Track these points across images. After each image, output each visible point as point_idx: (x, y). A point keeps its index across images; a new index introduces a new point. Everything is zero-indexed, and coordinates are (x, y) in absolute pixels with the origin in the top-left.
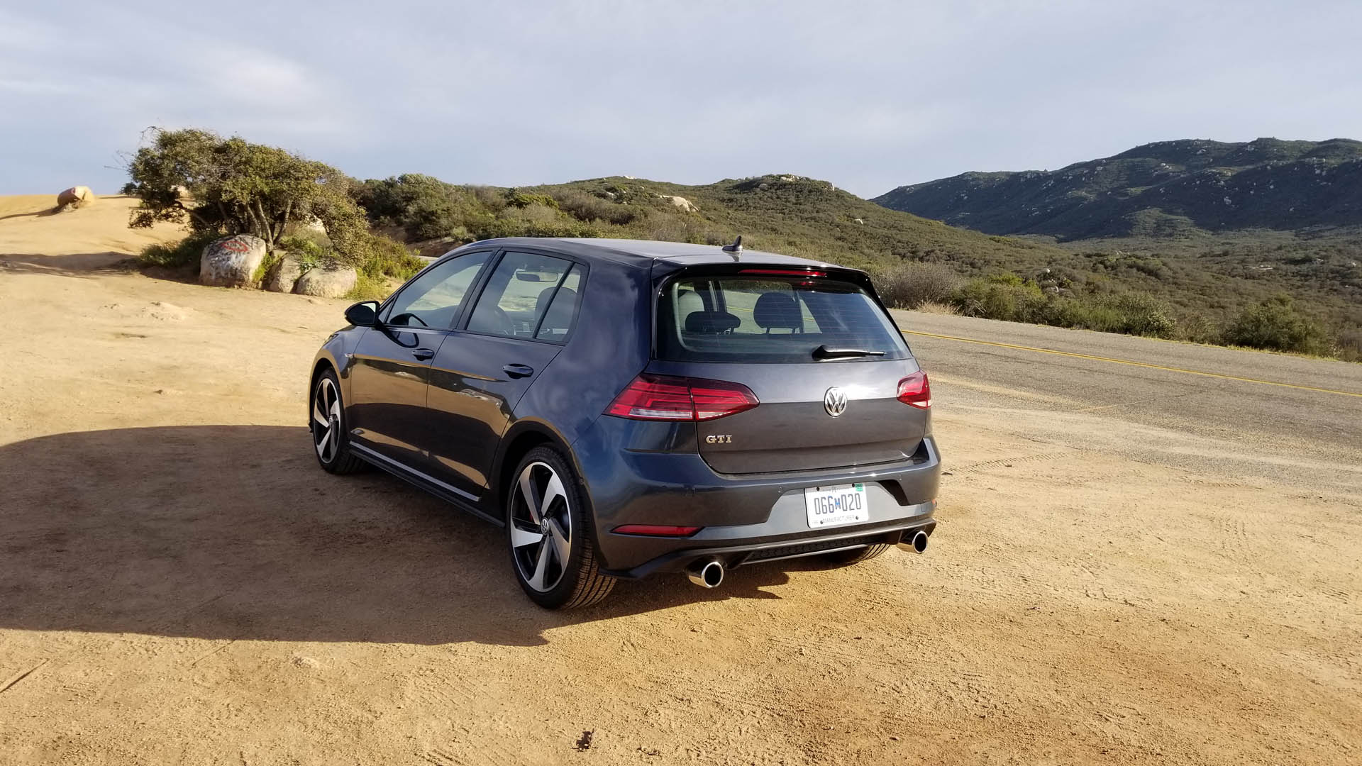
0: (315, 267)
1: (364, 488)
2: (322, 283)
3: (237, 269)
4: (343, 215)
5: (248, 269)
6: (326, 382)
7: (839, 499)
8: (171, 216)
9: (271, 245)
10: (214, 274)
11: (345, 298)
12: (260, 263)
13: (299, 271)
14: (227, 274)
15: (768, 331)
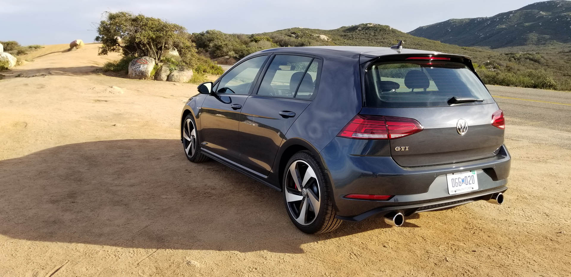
0: (175, 69)
1: (208, 169)
2: (179, 76)
3: (143, 71)
4: (186, 47)
5: (148, 71)
6: (189, 120)
7: (464, 179)
8: (115, 50)
9: (157, 60)
10: (134, 74)
11: (189, 82)
12: (152, 68)
13: (169, 72)
14: (139, 73)
15: (413, 90)
